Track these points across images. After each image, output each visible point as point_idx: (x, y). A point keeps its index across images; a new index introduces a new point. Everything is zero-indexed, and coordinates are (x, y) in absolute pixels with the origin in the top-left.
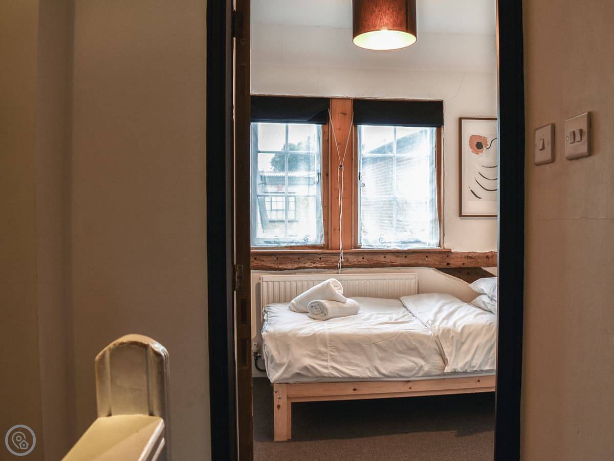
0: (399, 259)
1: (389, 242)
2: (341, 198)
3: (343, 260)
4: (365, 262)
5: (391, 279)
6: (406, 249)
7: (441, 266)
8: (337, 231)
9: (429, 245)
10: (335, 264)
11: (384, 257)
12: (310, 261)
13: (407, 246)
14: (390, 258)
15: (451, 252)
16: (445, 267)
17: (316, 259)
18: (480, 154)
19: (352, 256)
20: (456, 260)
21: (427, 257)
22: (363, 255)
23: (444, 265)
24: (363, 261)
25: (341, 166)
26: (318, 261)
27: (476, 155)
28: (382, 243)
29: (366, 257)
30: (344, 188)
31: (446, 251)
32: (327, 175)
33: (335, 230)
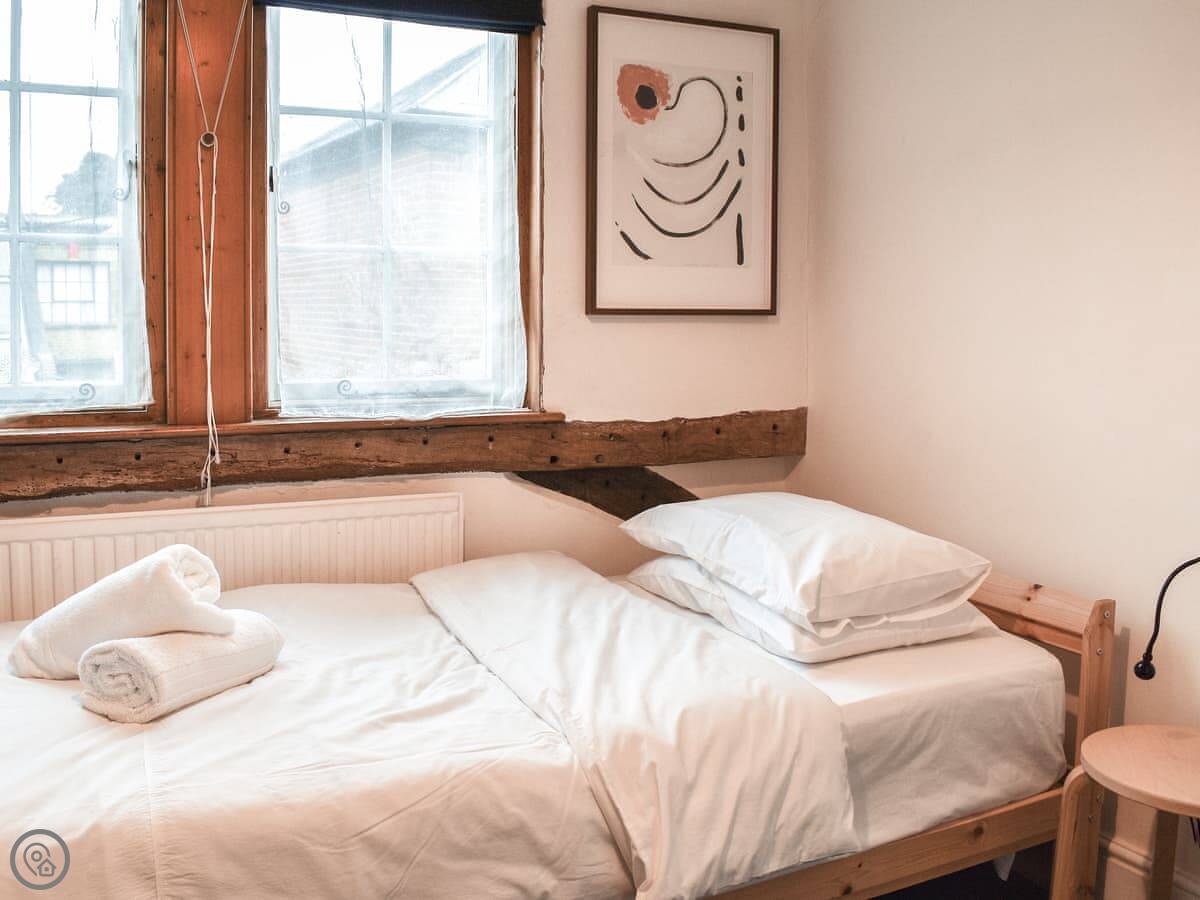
0: (403, 449)
1: (375, 395)
2: (208, 246)
3: (218, 461)
4: (293, 462)
5: (380, 517)
6: (427, 416)
7: (531, 468)
8: (197, 358)
9: (496, 402)
10: (191, 472)
11: (357, 445)
12: (103, 467)
13: (429, 407)
14: (374, 447)
15: (562, 422)
16: (543, 469)
17: (121, 460)
18: (649, 123)
19: (247, 446)
20: (576, 445)
21: (491, 439)
22: (288, 440)
23: (542, 464)
24: (287, 460)
25: (209, 138)
26: (127, 465)
27: (636, 124)
28: (348, 397)
29: (297, 445)
30: (220, 217)
31: (545, 419)
32: (161, 169)
33: (187, 357)
